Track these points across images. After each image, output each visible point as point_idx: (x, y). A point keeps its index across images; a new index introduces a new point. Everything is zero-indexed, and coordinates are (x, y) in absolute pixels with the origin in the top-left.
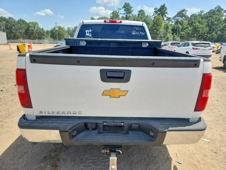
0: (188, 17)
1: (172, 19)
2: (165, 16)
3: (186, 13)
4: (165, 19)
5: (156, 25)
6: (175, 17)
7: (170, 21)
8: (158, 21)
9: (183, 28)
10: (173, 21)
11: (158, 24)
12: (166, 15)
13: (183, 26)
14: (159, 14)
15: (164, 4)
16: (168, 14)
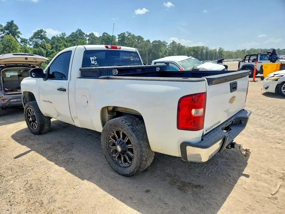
0: (49, 40)
1: (28, 40)
2: (18, 37)
3: (45, 35)
4: (19, 40)
5: (8, 48)
6: (32, 38)
7: (26, 43)
8: (10, 43)
9: (47, 52)
10: (31, 43)
11: (11, 46)
12: (19, 35)
13: (47, 50)
14: (8, 34)
15: (12, 21)
16: (21, 34)
